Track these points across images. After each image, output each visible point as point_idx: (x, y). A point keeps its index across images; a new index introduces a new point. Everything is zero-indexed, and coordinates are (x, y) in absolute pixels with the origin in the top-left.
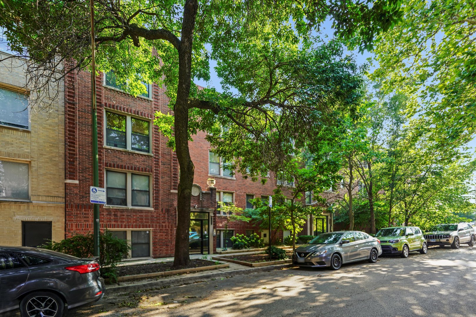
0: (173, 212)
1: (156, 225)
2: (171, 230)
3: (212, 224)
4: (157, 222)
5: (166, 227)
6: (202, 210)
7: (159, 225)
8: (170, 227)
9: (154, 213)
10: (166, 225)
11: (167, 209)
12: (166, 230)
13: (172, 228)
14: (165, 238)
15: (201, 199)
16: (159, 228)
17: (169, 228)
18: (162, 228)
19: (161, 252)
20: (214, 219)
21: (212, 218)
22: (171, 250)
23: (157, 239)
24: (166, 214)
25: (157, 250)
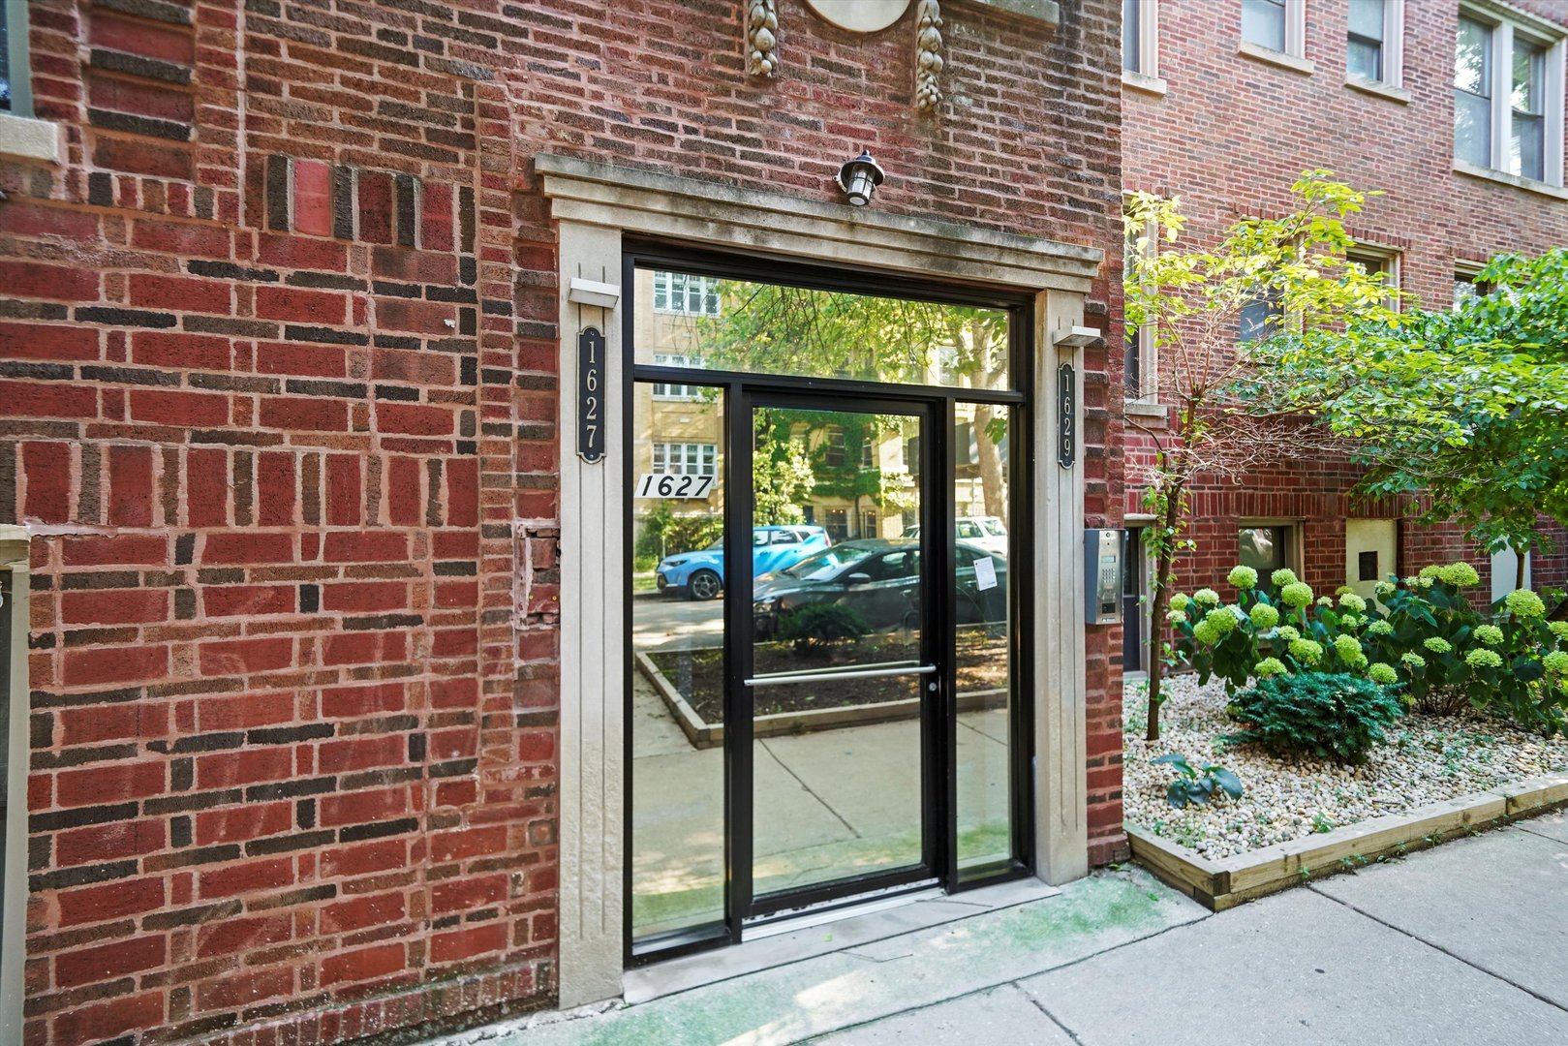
0: (487, 236)
1: (130, 468)
2: (456, 551)
3: (1066, 458)
4: (160, 409)
5: (344, 507)
6: (947, 247)
7: (205, 468)
8: (435, 494)
9: (81, 229)
10: (343, 470)
11: (375, 187)
12: (339, 547)
13: (465, 510)
14: (339, 702)
15: (927, 88)
16: (206, 509)
17: (404, 510)
18: (276, 509)
19: (237, 967)
20: (1096, 390)
21: (1065, 375)
22: (449, 898)
23: (152, 721)
24: (358, 261)
25: (149, 953)
